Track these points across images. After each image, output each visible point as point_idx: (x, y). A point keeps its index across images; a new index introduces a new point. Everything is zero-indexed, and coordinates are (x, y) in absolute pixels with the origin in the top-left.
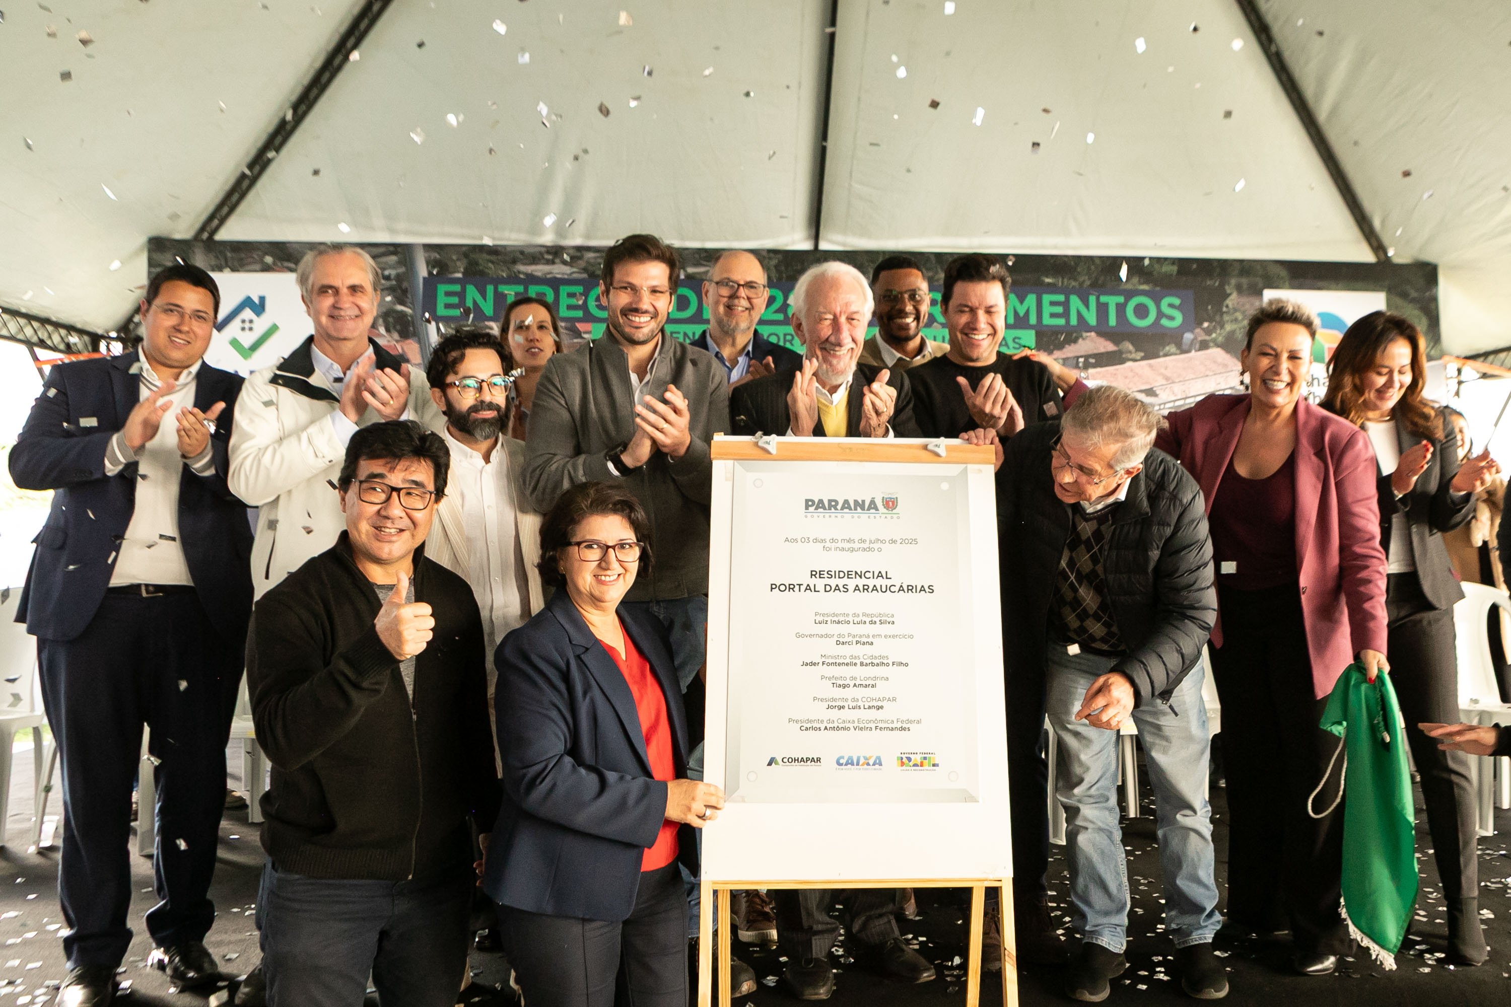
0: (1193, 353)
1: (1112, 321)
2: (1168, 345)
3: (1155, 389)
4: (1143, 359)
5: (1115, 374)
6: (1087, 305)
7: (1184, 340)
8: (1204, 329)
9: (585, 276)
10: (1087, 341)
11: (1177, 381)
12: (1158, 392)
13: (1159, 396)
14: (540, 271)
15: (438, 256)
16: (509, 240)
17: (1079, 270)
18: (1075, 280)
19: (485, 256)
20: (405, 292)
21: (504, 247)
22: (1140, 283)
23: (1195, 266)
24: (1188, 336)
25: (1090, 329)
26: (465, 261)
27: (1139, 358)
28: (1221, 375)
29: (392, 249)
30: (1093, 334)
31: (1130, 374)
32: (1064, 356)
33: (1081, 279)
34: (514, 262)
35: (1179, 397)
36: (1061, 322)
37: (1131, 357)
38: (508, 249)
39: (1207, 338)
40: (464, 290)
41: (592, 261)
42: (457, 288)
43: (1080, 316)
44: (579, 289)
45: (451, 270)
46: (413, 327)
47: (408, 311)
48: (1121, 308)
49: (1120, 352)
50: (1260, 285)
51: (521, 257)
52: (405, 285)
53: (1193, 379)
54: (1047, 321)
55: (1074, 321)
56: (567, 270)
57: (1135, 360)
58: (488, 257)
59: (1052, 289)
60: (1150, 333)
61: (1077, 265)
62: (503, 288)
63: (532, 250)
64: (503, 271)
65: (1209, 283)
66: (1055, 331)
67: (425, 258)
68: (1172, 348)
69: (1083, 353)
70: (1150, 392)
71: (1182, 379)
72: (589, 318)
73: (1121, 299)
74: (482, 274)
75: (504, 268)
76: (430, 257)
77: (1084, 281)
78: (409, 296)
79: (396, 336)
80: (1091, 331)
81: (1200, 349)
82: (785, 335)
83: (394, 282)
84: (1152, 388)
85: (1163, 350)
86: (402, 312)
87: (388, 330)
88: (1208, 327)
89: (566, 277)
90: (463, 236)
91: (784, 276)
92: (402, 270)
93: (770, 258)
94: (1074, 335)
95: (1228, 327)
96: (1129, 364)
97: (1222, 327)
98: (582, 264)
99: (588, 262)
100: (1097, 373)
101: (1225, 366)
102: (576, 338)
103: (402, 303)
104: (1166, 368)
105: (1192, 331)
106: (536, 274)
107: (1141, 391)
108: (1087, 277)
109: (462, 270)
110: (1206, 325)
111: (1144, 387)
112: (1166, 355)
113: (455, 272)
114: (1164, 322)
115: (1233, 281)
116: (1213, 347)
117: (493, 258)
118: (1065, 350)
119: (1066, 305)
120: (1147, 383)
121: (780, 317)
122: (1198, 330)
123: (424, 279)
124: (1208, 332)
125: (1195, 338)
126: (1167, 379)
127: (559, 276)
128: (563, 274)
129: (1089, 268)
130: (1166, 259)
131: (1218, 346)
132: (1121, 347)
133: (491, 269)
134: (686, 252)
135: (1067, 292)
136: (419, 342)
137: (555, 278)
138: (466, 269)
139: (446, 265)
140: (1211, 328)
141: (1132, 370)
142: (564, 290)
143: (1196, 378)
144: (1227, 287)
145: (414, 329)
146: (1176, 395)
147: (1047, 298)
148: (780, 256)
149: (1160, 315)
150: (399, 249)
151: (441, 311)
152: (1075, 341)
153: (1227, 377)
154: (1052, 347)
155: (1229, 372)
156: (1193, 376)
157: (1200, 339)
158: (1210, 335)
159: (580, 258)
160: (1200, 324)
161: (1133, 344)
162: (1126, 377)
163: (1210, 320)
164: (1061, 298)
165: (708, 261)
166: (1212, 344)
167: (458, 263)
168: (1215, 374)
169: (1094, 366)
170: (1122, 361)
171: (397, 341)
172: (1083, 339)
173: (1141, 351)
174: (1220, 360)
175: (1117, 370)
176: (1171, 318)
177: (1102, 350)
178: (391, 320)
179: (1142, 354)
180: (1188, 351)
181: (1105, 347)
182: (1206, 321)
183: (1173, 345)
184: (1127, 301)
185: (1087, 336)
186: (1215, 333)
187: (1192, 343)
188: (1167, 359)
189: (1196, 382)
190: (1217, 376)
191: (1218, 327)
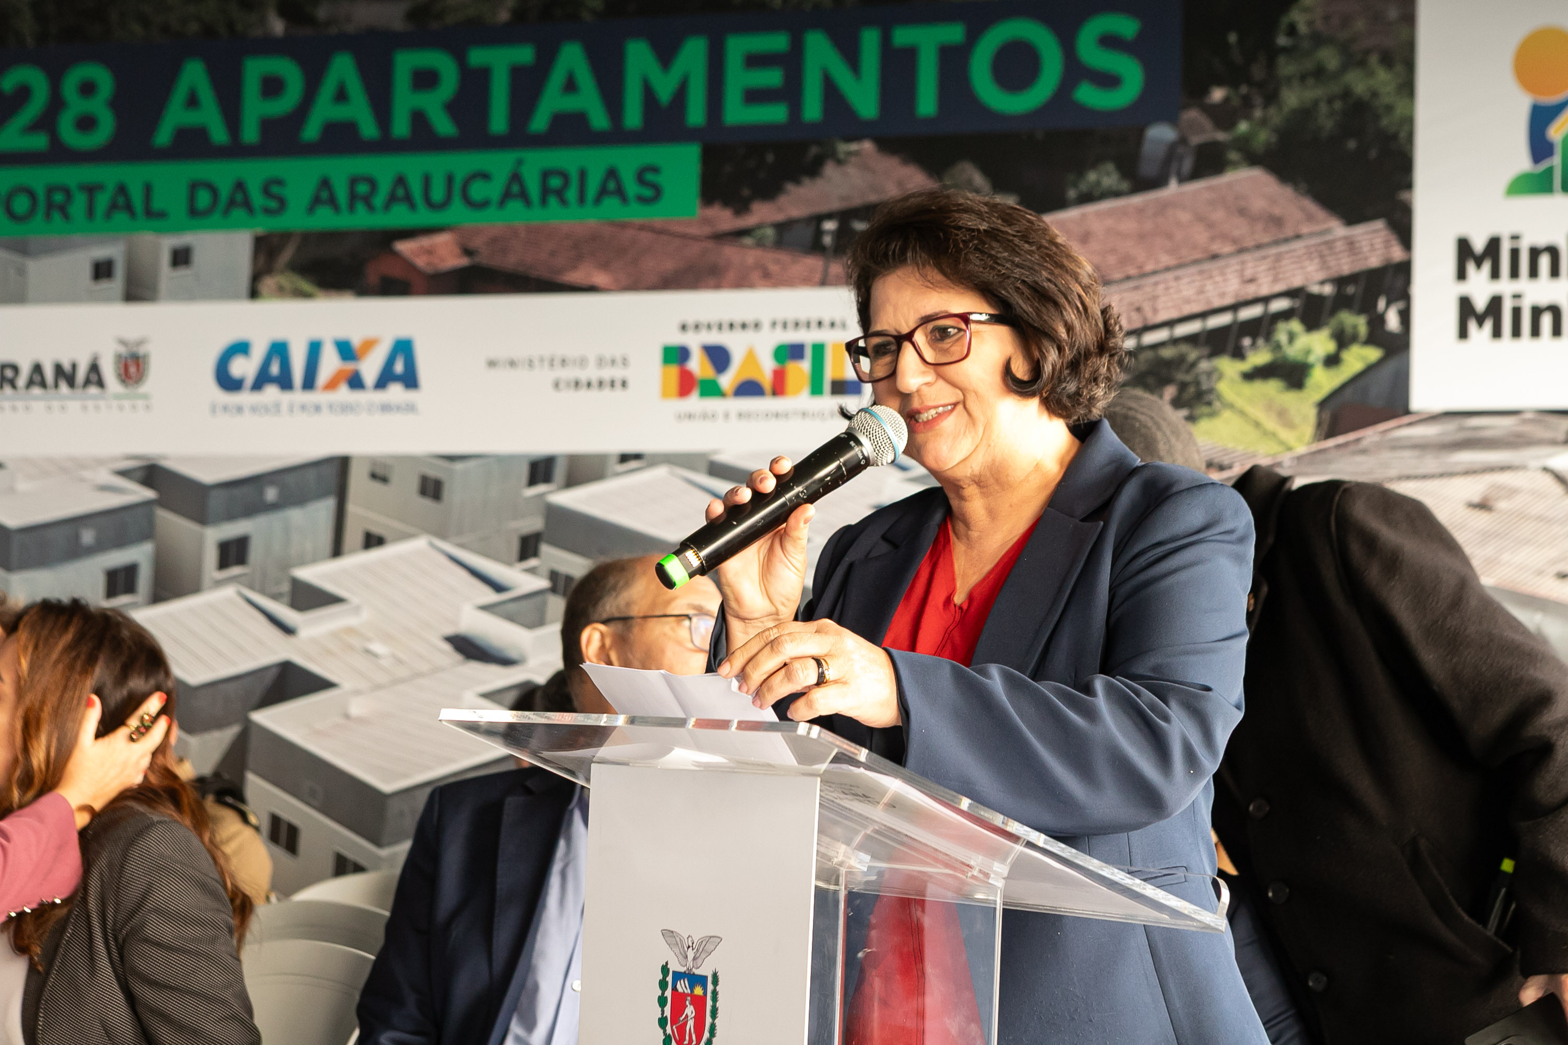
0: (1173, 188)
1: (927, 102)
2: (1094, 165)
6: (852, 59)
7: (1148, 148)
8: (1214, 112)
10: (850, 169)
11: (1117, 276)
24: (1160, 135)
25: (858, 130)
28: (1263, 253)
30: (867, 146)
32: (780, 217)
36: (776, 113)
39: (1221, 136)
43: (831, 91)
48: (954, 61)
53: (1168, 269)
54: (736, 113)
55: (812, 110)
59: (754, 17)
60: (1040, 133)
66: (755, 143)
68: (1108, 177)
69: (835, 205)
71: (1132, 271)
73: (954, 33)
80: (859, 138)
81: (1197, 174)
82: (50, 190)
85: (1075, 185)
88: (1227, 100)
91: (54, 27)
94: (814, 150)
95: (1292, 98)
97: (1272, 98)
101: (1277, 222)
105: (1172, 119)
110: (1218, 95)
112: (1086, 198)
114: (1087, 94)
116: (1235, 165)
118: (783, 200)
119: (792, 61)
121: (39, 142)
122: (1192, 115)
124: (1225, 116)
125: (1183, 141)
131: (1253, 159)
135: (797, 24)
140: (1236, 102)
143: (1181, 266)
147: (737, 46)
149: (1075, 72)
152: (813, 170)
153: (1278, 258)
154: (746, 192)
155: (1286, 240)
156: (1166, 260)
157: (1196, 140)
158: (1230, 125)
160: (1198, 92)
163: (1231, 79)
164: (778, 42)
166: (1233, 156)
168: (1241, 251)
172: (839, 162)
173: (1011, 190)
174: (1258, 204)
176: (1109, 81)
180: (1158, 182)
181: (900, 184)
182: (1220, 83)
183: (1110, 167)
184: (973, 36)
185: (850, 154)
186: (1248, 117)
187: (1172, 154)
188: (1090, 209)
189: (1177, 279)
190: (1247, 257)
191: (1258, 100)
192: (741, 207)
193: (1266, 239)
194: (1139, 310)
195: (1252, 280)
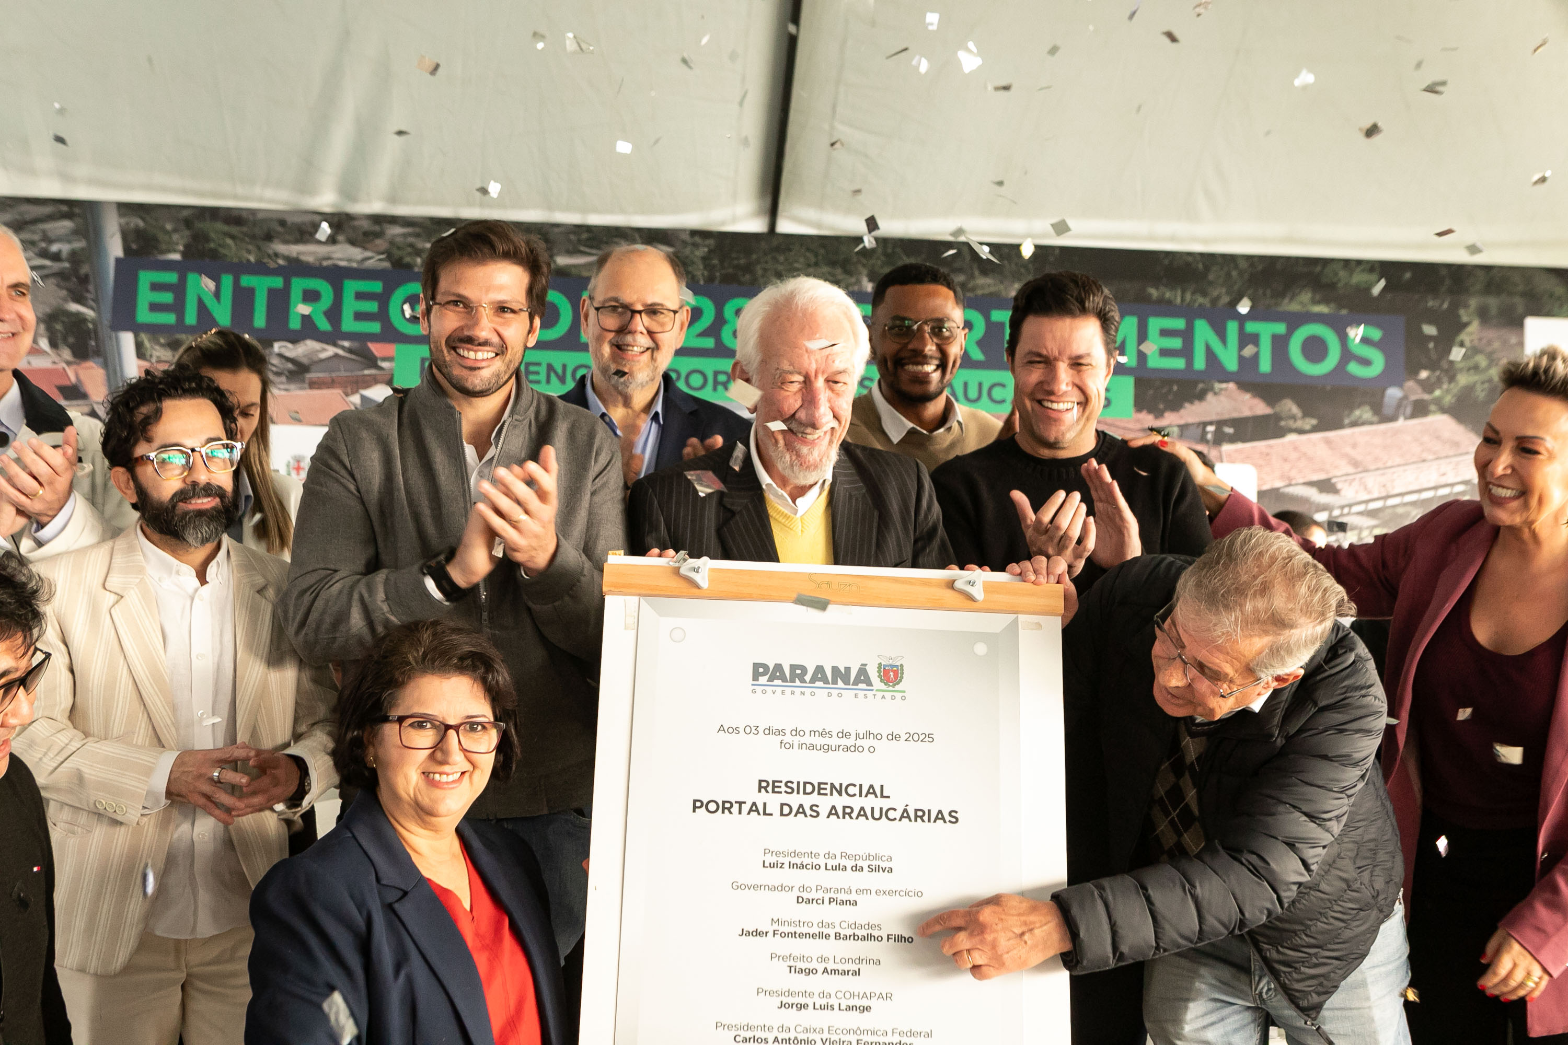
0: (1401, 422)
1: (1265, 365)
2: (1359, 406)
3: (1334, 481)
4: (1315, 429)
5: (1268, 454)
6: (1222, 335)
7: (1387, 400)
8: (1422, 383)
9: (387, 265)
10: (1222, 398)
11: (1373, 467)
12: (1339, 486)
13: (1343, 493)
14: (314, 253)
15: (141, 224)
16: (261, 199)
17: (1211, 277)
18: (1204, 294)
19: (220, 226)
20: (84, 280)
21: (253, 212)
22: (1315, 302)
23: (1408, 275)
24: (1393, 393)
25: (1226, 377)
26: (187, 233)
27: (1308, 427)
28: (1448, 460)
29: (64, 208)
30: (1231, 386)
31: (1294, 455)
32: (1182, 422)
33: (1215, 293)
34: (269, 237)
35: (1376, 495)
36: (1179, 363)
37: (1291, 424)
38: (260, 216)
39: (1426, 397)
40: (183, 280)
41: (398, 240)
42: (171, 277)
43: (1210, 353)
44: (376, 287)
45: (164, 247)
46: (97, 339)
47: (89, 313)
48: (1280, 344)
49: (1277, 418)
50: (1520, 309)
51: (280, 229)
52: (85, 269)
53: (1399, 466)
54: (1155, 362)
55: (1200, 363)
56: (356, 253)
57: (1301, 432)
58: (226, 228)
59: (1166, 308)
60: (1328, 388)
61: (1207, 269)
62: (247, 281)
63: (298, 219)
64: (249, 252)
65: (1430, 304)
66: (1166, 379)
67: (121, 226)
68: (1365, 413)
69: (1214, 417)
70: (1326, 486)
71: (1380, 465)
72: (391, 335)
73: (1280, 328)
74: (214, 255)
75: (250, 247)
76: (127, 224)
77: (1218, 298)
78: (91, 287)
79: (67, 354)
80: (1227, 381)
81: (1413, 416)
82: (716, 373)
83: (67, 265)
84: (1329, 480)
85: (1349, 415)
86: (78, 314)
87: (53, 344)
88: (1428, 378)
89: (355, 265)
90: (184, 192)
91: (718, 274)
92: (79, 244)
93: (695, 245)
94: (1201, 386)
95: (1463, 380)
96: (1292, 437)
97: (1452, 379)
98: (381, 243)
99: (392, 243)
100: (1236, 451)
101: (1457, 444)
102: (369, 367)
103: (79, 300)
104: (1354, 446)
105: (1400, 385)
106: (304, 258)
107: (1311, 484)
108: (1224, 290)
109: (181, 248)
110: (1424, 374)
111: (1316, 477)
112: (1354, 424)
113: (169, 251)
114: (1354, 368)
115: (1474, 302)
116: (1434, 412)
117: (234, 230)
118: (1182, 411)
119: (1187, 335)
120: (1321, 470)
121: (709, 343)
122: (1410, 384)
123: (118, 260)
124: (1428, 386)
125: (1405, 397)
126: (1355, 464)
127: (343, 264)
128: (349, 260)
129: (1228, 275)
130: (1359, 262)
131: (1443, 410)
132: (1278, 409)
133: (231, 249)
134: (556, 230)
135: (1190, 314)
136: (105, 365)
137: (337, 267)
138: (187, 246)
139: (155, 239)
140: (1433, 380)
141: (1296, 449)
142: (351, 287)
143: (1406, 464)
144: (1462, 312)
145: (97, 345)
146: (1369, 492)
147: (1155, 324)
148: (711, 242)
149: (1347, 355)
150: (77, 210)
151: (144, 315)
152: (1201, 396)
153: (1457, 464)
154: (1161, 406)
155: (1461, 454)
156: (1398, 461)
157: (1413, 398)
158: (1431, 391)
159: (379, 235)
160: (1413, 372)
161: (1299, 405)
162: (1285, 460)
163: (1432, 366)
164: (1179, 324)
165: (591, 247)
166: (1433, 407)
167: (175, 237)
168: (1437, 459)
169: (1233, 439)
170: (1280, 433)
171: (69, 363)
172: (1215, 394)
173: (1313, 416)
174: (1446, 435)
175: (1270, 447)
176: (1366, 362)
177: (1247, 413)
178: (59, 327)
179: (1314, 422)
180: (1392, 418)
181: (1251, 408)
182: (1425, 368)
183: (1367, 408)
184: (1291, 331)
185: (1221, 389)
186: (1440, 387)
187: (1400, 404)
188: (1357, 430)
189: (1405, 471)
190: (1442, 461)
191: (1445, 379)
192: (1159, 414)
193: (1451, 453)
194: (1384, 486)
195: (1444, 474)
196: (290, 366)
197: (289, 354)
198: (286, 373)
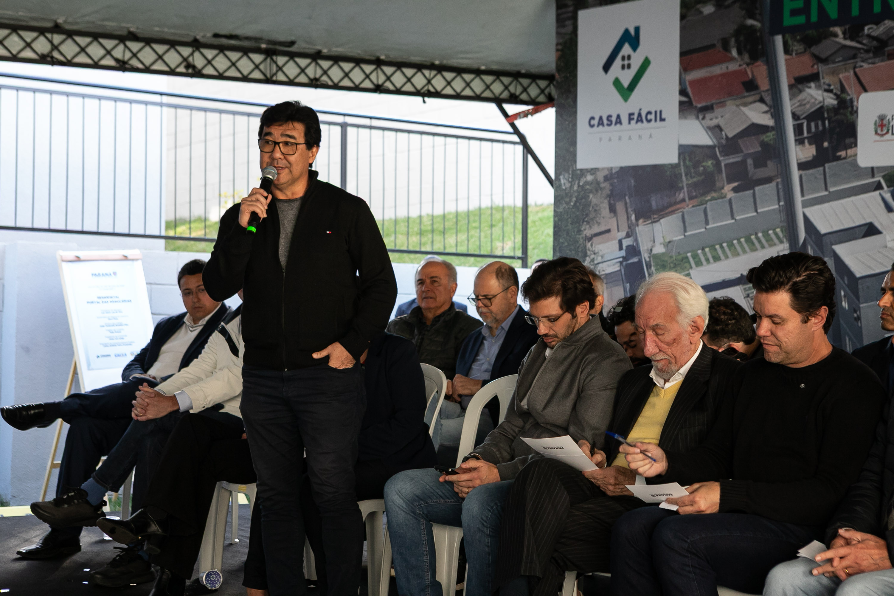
46: (762, 43)
47: (757, 24)
78: (758, 5)
79: (746, 58)
86: (752, 26)
87: (740, 53)
103: (752, 17)
136: (769, 63)
145: (763, 48)
151: (788, 21)
178: (742, 38)
196: (875, 43)
197: (875, 34)
198: (873, 49)
